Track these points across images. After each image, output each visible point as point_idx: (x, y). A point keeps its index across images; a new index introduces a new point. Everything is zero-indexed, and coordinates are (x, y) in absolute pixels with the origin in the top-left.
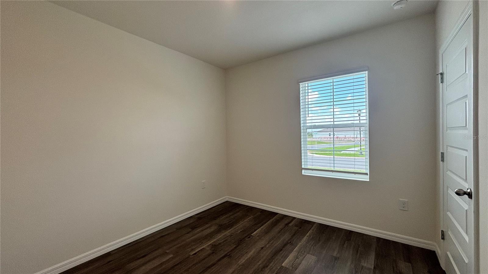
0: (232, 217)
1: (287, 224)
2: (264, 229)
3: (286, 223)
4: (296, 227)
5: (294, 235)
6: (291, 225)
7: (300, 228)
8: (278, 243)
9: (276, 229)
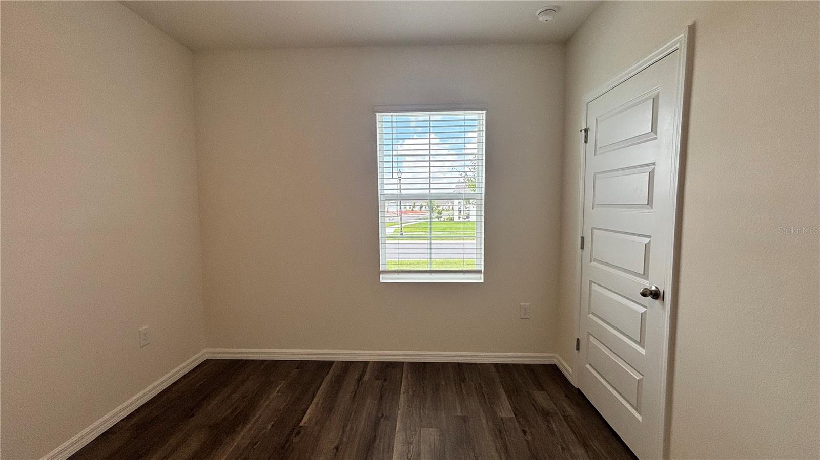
0: (235, 396)
1: (360, 379)
2: (320, 402)
3: (356, 377)
4: (377, 381)
5: (381, 397)
6: (366, 378)
7: (385, 380)
8: (362, 424)
9: (345, 397)
